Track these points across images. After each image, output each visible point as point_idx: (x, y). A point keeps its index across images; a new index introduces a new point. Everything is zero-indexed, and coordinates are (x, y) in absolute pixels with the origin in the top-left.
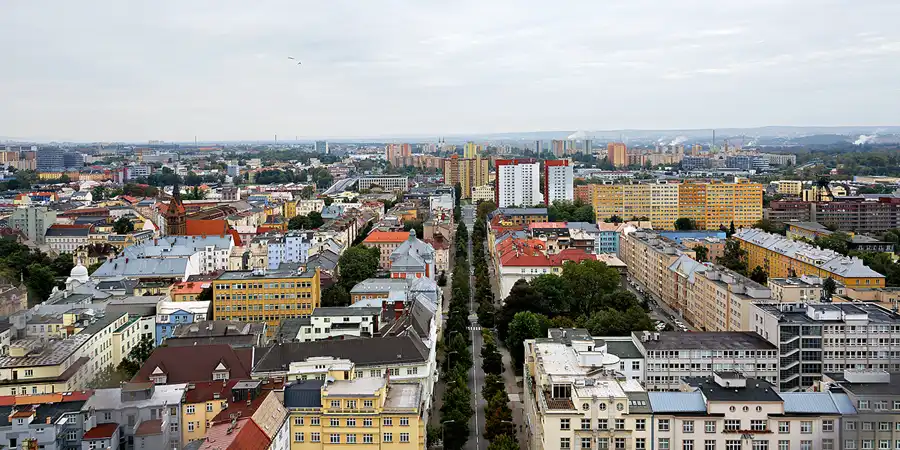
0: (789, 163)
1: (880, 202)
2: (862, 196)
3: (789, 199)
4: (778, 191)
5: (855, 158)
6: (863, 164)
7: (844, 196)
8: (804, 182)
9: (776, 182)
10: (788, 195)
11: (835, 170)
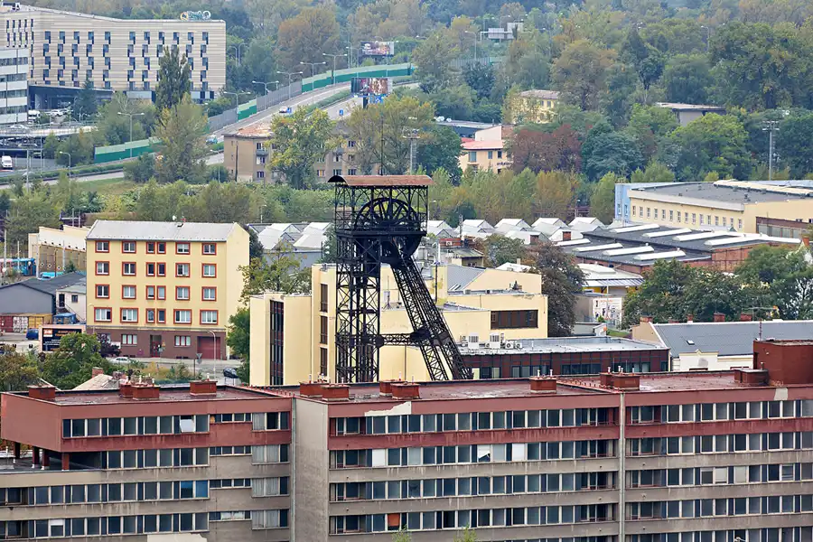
0: (174, 82)
1: (760, 380)
2: (649, 336)
3: (156, 367)
4: (84, 308)
5: (636, 47)
6: (686, 90)
7: (534, 339)
8: (271, 236)
9: (72, 238)
10: (154, 343)
11: (490, 136)
